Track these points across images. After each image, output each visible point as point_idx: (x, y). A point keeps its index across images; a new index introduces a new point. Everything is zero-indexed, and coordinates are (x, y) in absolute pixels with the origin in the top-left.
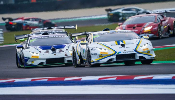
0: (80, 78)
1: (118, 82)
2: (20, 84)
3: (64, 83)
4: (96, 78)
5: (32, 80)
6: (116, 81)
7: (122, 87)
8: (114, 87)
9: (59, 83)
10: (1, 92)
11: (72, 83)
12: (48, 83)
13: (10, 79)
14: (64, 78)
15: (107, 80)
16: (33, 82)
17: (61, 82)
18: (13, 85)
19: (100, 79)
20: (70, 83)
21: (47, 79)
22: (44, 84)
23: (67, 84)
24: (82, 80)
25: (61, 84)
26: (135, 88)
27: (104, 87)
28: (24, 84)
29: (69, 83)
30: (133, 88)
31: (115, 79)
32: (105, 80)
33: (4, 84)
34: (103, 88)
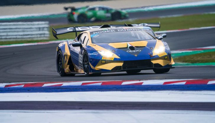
0: (141, 82)
1: (188, 87)
2: (69, 88)
3: (122, 88)
4: (161, 82)
5: (83, 84)
6: (185, 86)
7: (193, 94)
8: (183, 93)
9: (115, 88)
10: (46, 98)
11: (132, 87)
12: (102, 88)
13: (57, 82)
14: (122, 82)
15: (174, 85)
16: (84, 86)
17: (118, 87)
18: (60, 90)
19: (165, 83)
20: (129, 87)
21: (101, 83)
22: (97, 89)
23: (125, 89)
24: (143, 84)
25: (117, 89)
26: (209, 94)
27: (171, 93)
28: (73, 88)
29: (127, 87)
30: (207, 94)
31: (184, 83)
32: (171, 85)
33: (50, 89)
34: (169, 94)
